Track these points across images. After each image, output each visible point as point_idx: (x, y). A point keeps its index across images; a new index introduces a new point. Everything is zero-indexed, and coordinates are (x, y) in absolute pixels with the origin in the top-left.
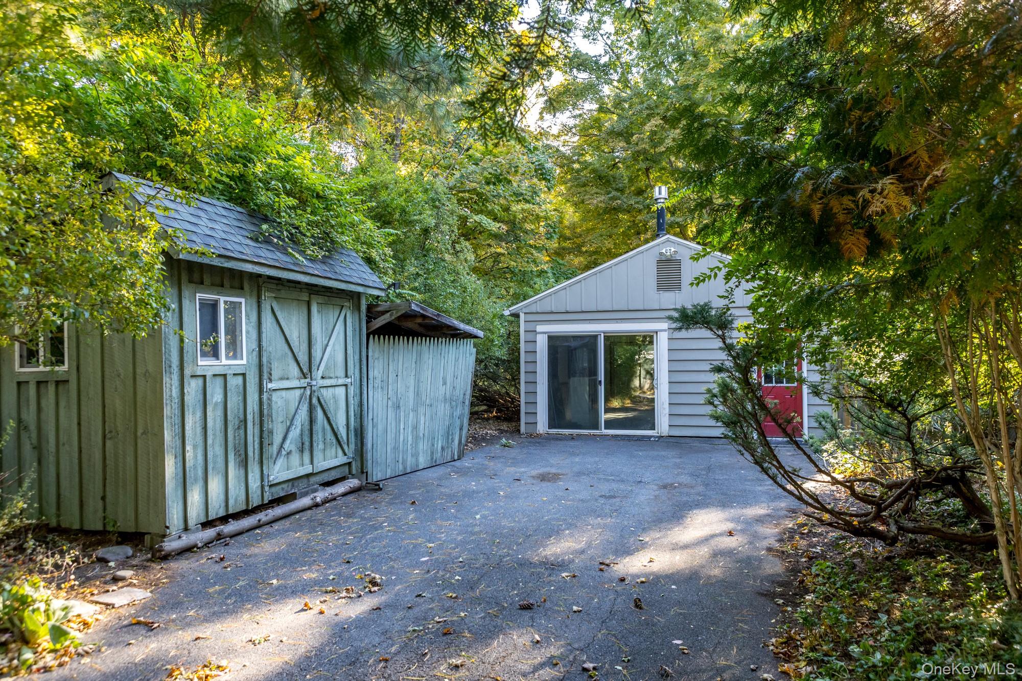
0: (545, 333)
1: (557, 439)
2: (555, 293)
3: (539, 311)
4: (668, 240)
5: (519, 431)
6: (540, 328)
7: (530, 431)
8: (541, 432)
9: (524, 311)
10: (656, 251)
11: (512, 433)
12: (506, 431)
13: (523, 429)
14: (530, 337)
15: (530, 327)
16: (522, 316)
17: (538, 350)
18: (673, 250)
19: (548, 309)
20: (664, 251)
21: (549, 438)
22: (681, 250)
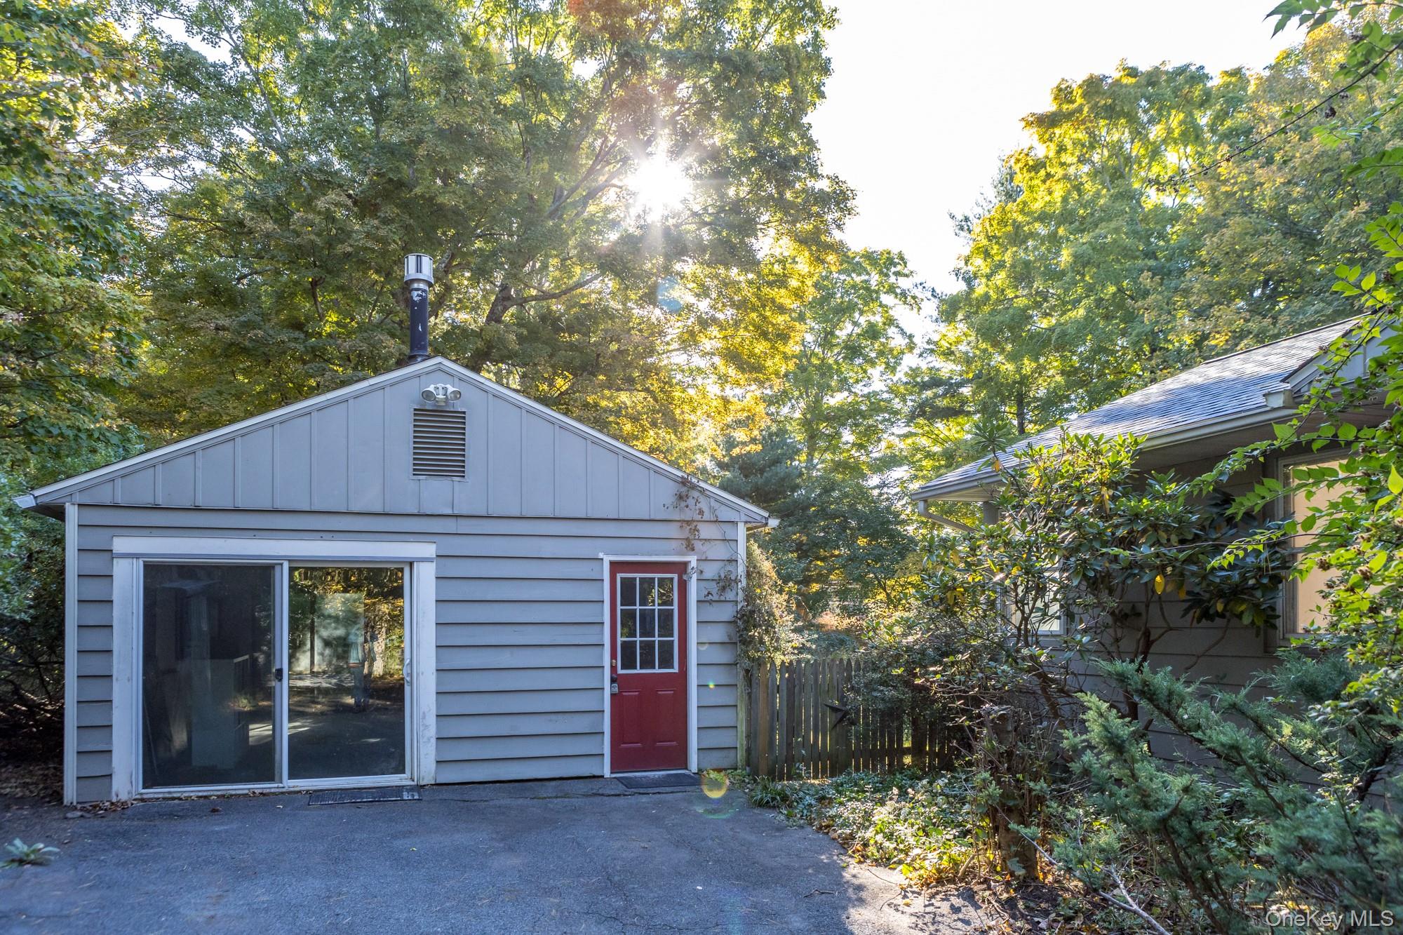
0: (136, 556)
1: (172, 815)
2: (165, 461)
3: (119, 500)
4: (439, 369)
5: (58, 796)
6: (121, 544)
7: (92, 796)
8: (124, 797)
9: (78, 498)
10: (414, 389)
11: (37, 802)
12: (20, 801)
13: (70, 792)
14: (95, 564)
15: (96, 539)
16: (72, 512)
17: (115, 598)
18: (451, 389)
19: (147, 499)
20: (431, 388)
21: (147, 813)
22: (468, 392)
